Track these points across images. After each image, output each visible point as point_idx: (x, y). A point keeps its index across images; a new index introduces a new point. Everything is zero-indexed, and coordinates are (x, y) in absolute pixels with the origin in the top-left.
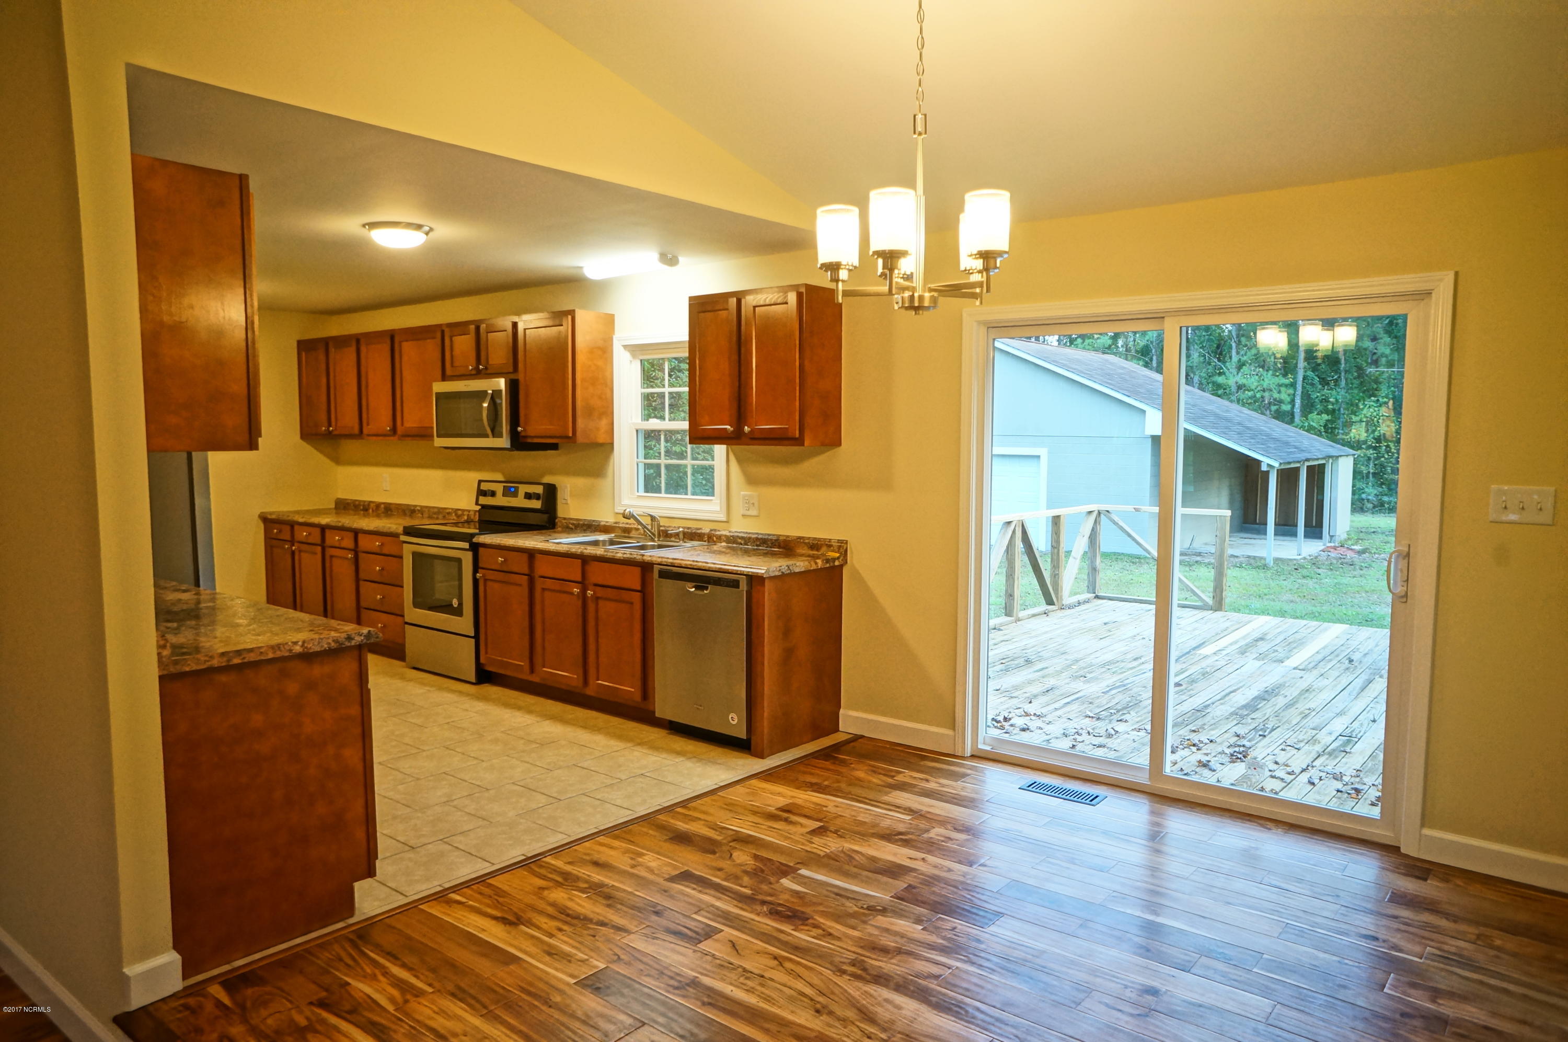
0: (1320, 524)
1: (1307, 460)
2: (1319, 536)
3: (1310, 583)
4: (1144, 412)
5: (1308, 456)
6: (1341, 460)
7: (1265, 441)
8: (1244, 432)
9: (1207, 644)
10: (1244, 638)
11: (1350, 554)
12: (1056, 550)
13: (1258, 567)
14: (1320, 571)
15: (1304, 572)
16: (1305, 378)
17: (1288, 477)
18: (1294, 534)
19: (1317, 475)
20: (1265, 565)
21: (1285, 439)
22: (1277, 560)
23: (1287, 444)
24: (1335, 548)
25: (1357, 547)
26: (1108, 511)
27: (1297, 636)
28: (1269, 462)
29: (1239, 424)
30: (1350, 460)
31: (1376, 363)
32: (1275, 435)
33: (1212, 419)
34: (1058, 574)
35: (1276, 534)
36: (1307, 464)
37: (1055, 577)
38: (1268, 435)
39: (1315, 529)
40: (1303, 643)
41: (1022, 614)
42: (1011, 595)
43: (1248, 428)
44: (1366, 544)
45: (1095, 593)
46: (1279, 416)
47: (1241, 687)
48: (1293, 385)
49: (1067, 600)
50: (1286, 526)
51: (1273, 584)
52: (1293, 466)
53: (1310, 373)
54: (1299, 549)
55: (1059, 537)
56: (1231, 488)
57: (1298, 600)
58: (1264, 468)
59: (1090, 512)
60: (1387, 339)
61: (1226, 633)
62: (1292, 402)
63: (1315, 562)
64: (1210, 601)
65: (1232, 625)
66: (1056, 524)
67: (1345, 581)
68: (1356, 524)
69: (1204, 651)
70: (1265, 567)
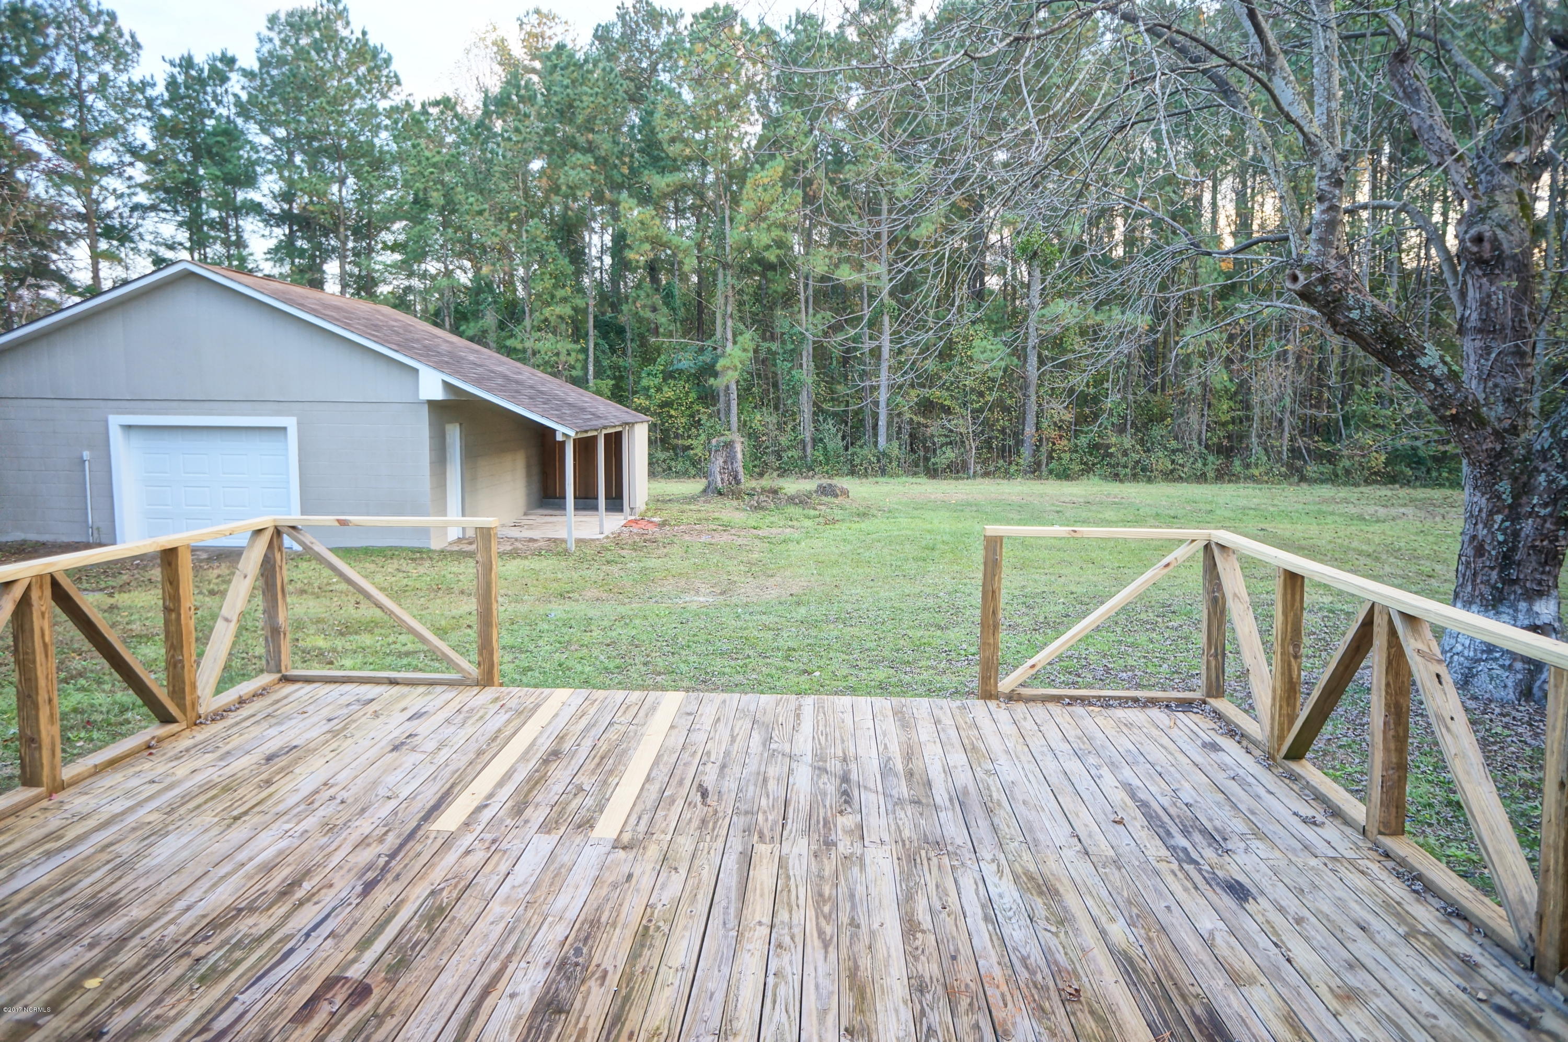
0: (620, 496)
1: (605, 427)
2: (620, 509)
3: (614, 569)
4: (417, 371)
5: (606, 423)
6: (637, 427)
7: (560, 408)
8: (536, 397)
9: (456, 791)
10: (524, 757)
11: (652, 529)
12: (173, 616)
13: (558, 554)
14: (624, 553)
15: (609, 556)
16: (596, 345)
17: (585, 447)
18: (596, 508)
19: (615, 442)
20: (566, 550)
21: (581, 404)
22: (579, 541)
23: (583, 410)
24: (636, 521)
25: (656, 519)
26: (294, 528)
27: (612, 735)
28: (565, 431)
29: (531, 387)
30: (645, 427)
31: (656, 332)
32: (571, 400)
33: (500, 381)
34: (181, 661)
35: (576, 509)
36: (605, 432)
37: (175, 666)
38: (563, 400)
39: (616, 501)
40: (624, 752)
41: (67, 773)
42: (32, 740)
43: (542, 392)
44: (665, 515)
45: (279, 671)
46: (575, 381)
47: (509, 957)
48: (585, 351)
49: (208, 702)
50: (586, 500)
51: (575, 576)
52: (590, 434)
53: (600, 341)
54: (601, 526)
55: (177, 589)
56: (528, 459)
57: (604, 596)
58: (559, 438)
59: (259, 532)
60: (665, 310)
61: (495, 746)
62: (585, 368)
63: (617, 540)
64: (474, 671)
65: (509, 721)
66: (170, 564)
67: (651, 563)
68: (654, 492)
69: (449, 820)
70: (566, 553)
